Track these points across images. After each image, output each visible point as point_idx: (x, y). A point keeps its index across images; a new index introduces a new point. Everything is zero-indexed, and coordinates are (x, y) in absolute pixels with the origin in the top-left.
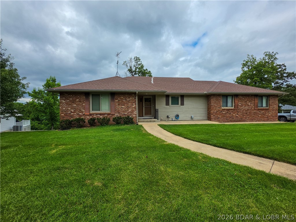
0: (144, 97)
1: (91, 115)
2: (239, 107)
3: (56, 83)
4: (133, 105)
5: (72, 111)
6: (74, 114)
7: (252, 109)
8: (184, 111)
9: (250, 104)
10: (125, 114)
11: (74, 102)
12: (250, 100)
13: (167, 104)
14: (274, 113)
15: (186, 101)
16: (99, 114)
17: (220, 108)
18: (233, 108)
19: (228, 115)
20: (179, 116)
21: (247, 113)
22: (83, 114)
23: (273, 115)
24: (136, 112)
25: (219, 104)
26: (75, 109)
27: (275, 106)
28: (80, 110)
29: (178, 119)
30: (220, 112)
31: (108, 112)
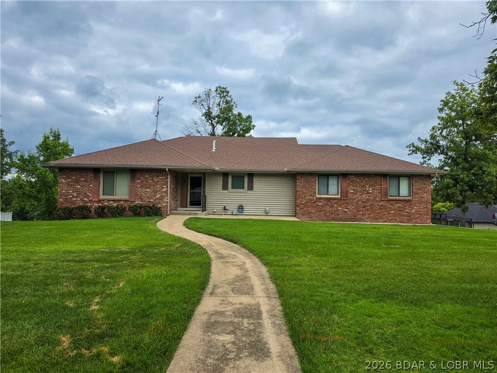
0: (190, 176)
1: (100, 201)
2: (349, 194)
3: (61, 141)
4: (164, 188)
5: (74, 195)
6: (77, 200)
7: (377, 199)
8: (252, 199)
9: (372, 190)
10: (150, 202)
11: (77, 182)
12: (373, 182)
13: (225, 187)
14: (422, 209)
15: (257, 183)
16: (112, 201)
17: (314, 196)
18: (339, 196)
19: (328, 208)
20: (244, 207)
21: (365, 207)
22: (89, 200)
23: (421, 211)
24: (167, 199)
25: (311, 189)
26: (78, 193)
27: (425, 194)
28: (85, 194)
29: (242, 212)
30: (313, 203)
31: (126, 198)
